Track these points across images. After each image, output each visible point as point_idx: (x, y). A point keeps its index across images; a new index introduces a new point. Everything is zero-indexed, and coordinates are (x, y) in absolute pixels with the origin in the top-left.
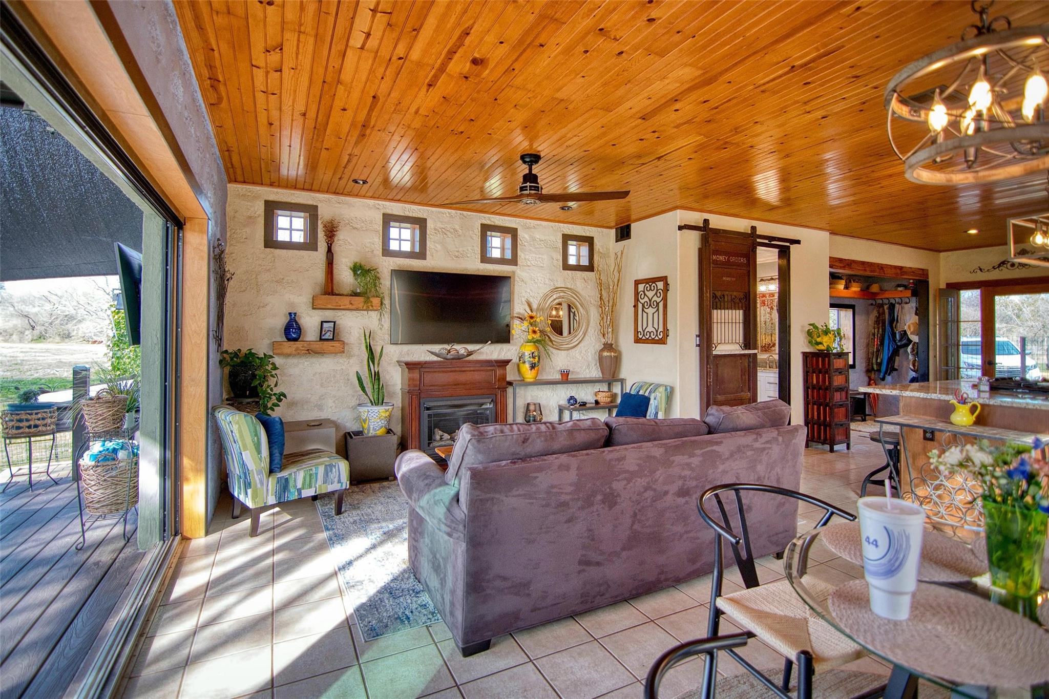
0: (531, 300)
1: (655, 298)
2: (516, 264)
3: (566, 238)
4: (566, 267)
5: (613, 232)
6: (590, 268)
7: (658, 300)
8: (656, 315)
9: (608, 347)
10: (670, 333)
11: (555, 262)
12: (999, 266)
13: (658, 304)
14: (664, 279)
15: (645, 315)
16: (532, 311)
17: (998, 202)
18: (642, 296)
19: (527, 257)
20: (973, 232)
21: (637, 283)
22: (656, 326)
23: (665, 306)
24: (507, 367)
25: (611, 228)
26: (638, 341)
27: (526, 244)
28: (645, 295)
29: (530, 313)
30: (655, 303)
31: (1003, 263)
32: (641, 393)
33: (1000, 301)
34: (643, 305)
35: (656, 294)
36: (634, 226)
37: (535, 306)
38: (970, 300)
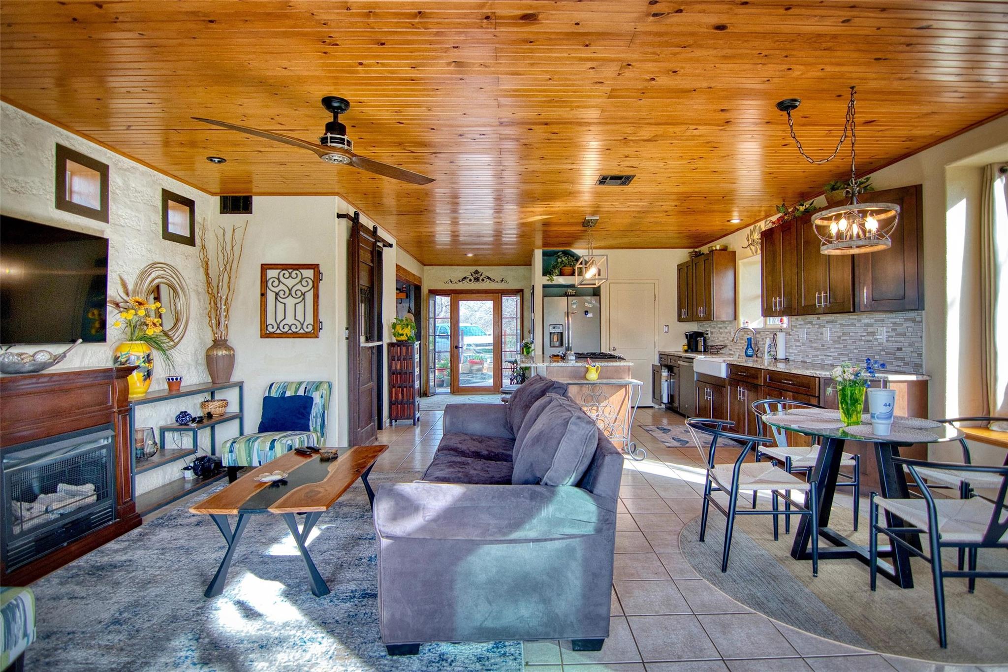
0: (125, 277)
1: (299, 287)
2: (106, 220)
3: (168, 196)
4: (168, 236)
5: (217, 200)
6: (190, 241)
7: (304, 290)
8: (300, 307)
9: (219, 343)
10: (325, 326)
11: (154, 227)
12: (463, 280)
13: (303, 294)
14: (315, 267)
15: (280, 307)
16: (127, 294)
17: (504, 239)
18: (276, 284)
19: (120, 213)
20: (470, 255)
21: (265, 268)
22: (300, 317)
23: (316, 297)
24: (129, 378)
25: (213, 194)
26: (266, 334)
27: (118, 191)
28: (279, 282)
29: (125, 298)
30: (299, 293)
31: (465, 278)
32: (288, 394)
33: (462, 304)
34: (277, 294)
35: (301, 281)
36: (256, 200)
37: (130, 287)
38: (443, 302)
